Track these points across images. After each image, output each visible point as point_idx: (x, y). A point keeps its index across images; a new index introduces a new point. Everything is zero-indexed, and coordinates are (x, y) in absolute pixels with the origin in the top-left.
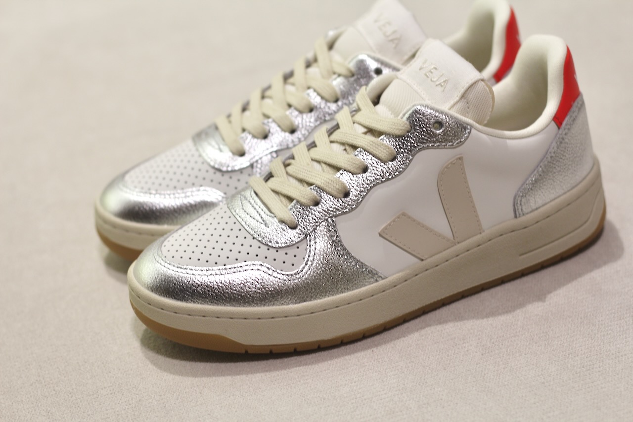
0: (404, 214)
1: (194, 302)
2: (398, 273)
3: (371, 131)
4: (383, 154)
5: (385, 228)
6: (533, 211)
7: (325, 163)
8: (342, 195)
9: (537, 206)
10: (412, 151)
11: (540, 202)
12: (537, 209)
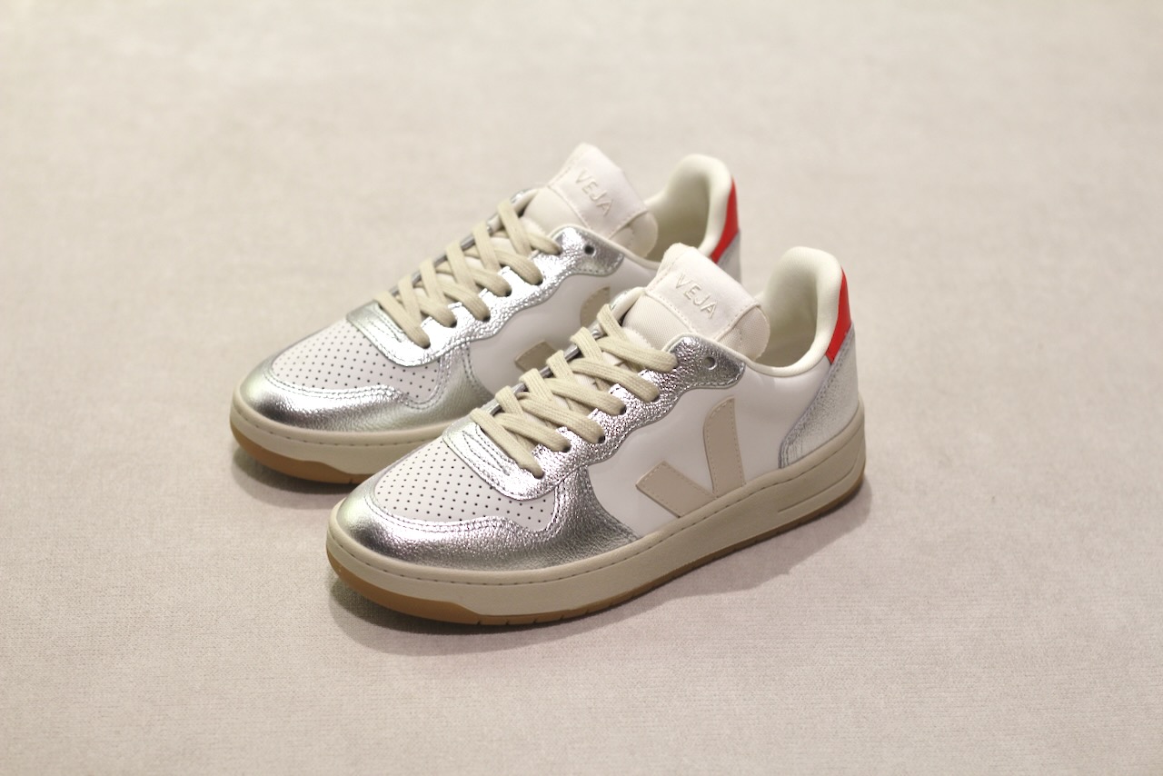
0: (664, 464)
1: (426, 564)
2: (652, 532)
3: (626, 362)
4: (645, 393)
5: (643, 480)
6: (799, 460)
7: (573, 400)
8: (597, 440)
9: (803, 454)
10: (678, 392)
11: (806, 450)
12: (803, 457)
